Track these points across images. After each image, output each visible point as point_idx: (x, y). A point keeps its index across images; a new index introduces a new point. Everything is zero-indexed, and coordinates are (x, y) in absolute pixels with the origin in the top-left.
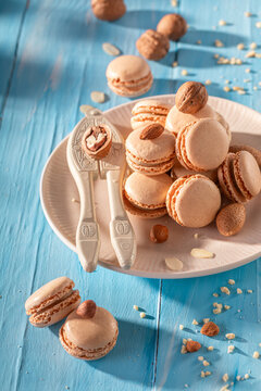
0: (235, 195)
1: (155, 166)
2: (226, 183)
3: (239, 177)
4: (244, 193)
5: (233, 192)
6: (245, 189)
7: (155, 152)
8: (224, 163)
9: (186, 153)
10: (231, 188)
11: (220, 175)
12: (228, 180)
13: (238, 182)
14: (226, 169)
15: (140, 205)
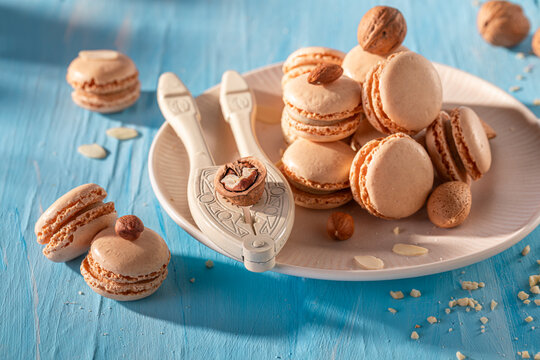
0: (454, 170)
1: (332, 124)
2: (440, 151)
3: (461, 141)
4: (468, 166)
5: (451, 164)
6: (470, 160)
7: (332, 102)
8: (436, 122)
9: (381, 101)
10: (448, 158)
11: (431, 139)
12: (445, 146)
13: (459, 148)
14: (439, 129)
15: (308, 183)
